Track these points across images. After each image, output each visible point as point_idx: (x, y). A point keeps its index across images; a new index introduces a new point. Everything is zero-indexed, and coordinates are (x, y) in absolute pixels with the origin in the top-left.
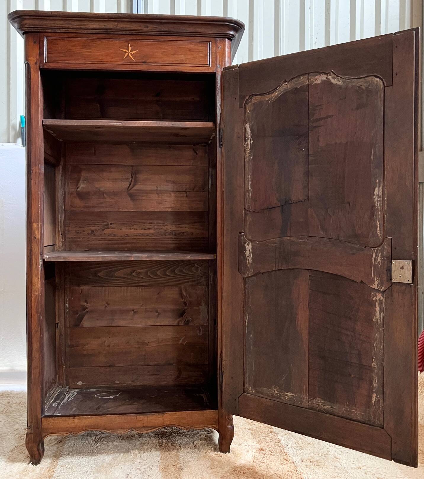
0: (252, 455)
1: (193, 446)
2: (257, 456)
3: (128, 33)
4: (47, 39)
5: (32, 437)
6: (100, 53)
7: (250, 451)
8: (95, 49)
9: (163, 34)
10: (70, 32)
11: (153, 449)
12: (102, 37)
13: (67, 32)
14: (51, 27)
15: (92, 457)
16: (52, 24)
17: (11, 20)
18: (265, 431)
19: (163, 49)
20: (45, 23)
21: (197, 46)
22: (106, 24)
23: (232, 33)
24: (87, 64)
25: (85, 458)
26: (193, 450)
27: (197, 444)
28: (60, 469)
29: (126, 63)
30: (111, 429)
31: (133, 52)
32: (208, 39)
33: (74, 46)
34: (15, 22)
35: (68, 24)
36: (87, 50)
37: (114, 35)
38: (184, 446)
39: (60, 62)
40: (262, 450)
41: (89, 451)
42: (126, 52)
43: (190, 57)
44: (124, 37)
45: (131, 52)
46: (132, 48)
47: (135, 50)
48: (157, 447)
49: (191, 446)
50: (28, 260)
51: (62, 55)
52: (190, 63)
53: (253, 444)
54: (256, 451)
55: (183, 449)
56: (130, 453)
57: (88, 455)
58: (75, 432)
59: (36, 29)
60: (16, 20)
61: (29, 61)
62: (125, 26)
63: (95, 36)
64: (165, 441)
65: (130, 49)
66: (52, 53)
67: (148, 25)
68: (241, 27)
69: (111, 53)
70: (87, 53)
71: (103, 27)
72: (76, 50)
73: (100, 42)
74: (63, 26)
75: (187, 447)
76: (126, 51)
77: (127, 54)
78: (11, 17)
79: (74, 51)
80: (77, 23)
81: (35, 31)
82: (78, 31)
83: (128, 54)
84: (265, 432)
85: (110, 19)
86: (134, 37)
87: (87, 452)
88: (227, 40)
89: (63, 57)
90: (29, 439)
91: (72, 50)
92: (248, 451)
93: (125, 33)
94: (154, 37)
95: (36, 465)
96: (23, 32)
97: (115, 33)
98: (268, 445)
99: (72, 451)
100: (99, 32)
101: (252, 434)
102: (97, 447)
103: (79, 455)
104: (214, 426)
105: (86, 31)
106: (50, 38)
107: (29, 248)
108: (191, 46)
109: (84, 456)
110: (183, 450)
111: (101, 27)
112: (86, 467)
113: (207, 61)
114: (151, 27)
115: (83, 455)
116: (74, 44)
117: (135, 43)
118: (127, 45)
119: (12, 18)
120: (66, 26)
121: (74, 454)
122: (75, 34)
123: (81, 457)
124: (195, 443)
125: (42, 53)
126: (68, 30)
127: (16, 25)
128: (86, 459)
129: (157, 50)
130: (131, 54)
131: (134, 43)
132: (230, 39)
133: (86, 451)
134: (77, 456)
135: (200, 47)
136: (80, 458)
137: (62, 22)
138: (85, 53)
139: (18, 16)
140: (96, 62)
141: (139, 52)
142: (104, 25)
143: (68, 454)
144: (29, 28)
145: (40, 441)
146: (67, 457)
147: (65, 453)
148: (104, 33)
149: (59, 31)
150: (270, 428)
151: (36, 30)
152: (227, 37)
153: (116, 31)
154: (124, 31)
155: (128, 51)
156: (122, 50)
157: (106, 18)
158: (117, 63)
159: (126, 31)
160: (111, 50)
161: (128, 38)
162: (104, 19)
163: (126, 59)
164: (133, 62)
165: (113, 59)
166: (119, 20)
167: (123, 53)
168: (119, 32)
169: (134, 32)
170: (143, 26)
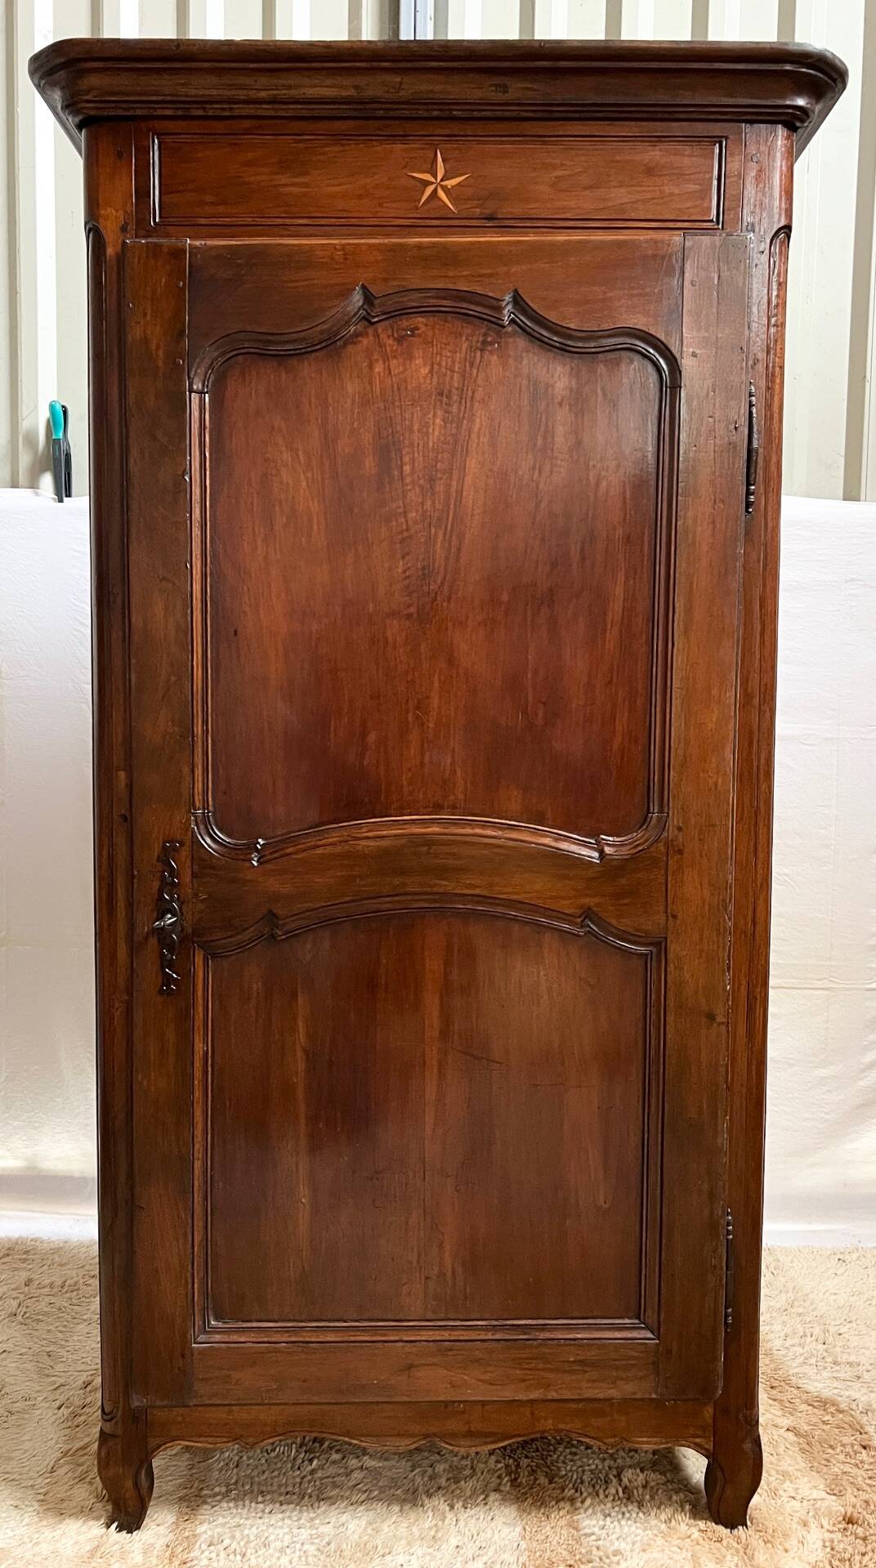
0: (824, 1542)
1: (620, 1490)
2: (842, 1546)
3: (435, 113)
4: (159, 142)
5: (119, 1447)
6: (338, 189)
7: (813, 1525)
8: (319, 175)
9: (556, 115)
10: (236, 113)
11: (493, 1496)
12: (347, 130)
13: (227, 114)
14: (175, 99)
15: (301, 1511)
16: (179, 88)
17: (41, 78)
18: (846, 1440)
19: (554, 167)
20: (155, 83)
21: (675, 155)
22: (361, 80)
23: (801, 102)
24: (292, 228)
25: (281, 1516)
26: (624, 1509)
27: (630, 1481)
28: (207, 1553)
29: (428, 222)
30: (363, 1436)
31: (450, 183)
32: (716, 129)
33: (249, 164)
34: (53, 85)
35: (232, 86)
36: (294, 177)
37: (389, 122)
38: (591, 1490)
39: (203, 221)
40: (850, 1521)
41: (290, 1489)
42: (427, 183)
43: (649, 196)
44: (422, 130)
45: (444, 183)
46: (447, 166)
47: (462, 175)
48: (502, 1488)
49: (613, 1491)
50: (100, 888)
51: (208, 198)
52: (650, 217)
53: (815, 1494)
54: (834, 1525)
55: (588, 1501)
56: (422, 1506)
57: (289, 1503)
58: (251, 1440)
59: (125, 105)
60: (56, 76)
61: (101, 220)
62: (424, 87)
63: (323, 126)
64: (524, 1462)
65: (440, 172)
66: (178, 192)
67: (508, 84)
68: (834, 81)
69: (376, 187)
70: (295, 190)
71: (352, 92)
72: (259, 178)
73: (338, 148)
74: (215, 92)
75: (602, 1496)
76: (428, 177)
77: (429, 190)
78: (41, 66)
79: (249, 183)
80: (263, 80)
81: (121, 112)
82: (266, 110)
83: (435, 190)
84: (843, 1445)
85: (375, 64)
86: (456, 128)
87: (283, 1490)
88: (781, 131)
89: (212, 203)
90: (108, 1453)
91: (247, 179)
92: (805, 1524)
93: (426, 114)
94: (526, 124)
95: (130, 1531)
96: (80, 117)
97: (391, 114)
98: (867, 1502)
99: (237, 1481)
100: (334, 113)
101: (802, 1450)
102: (312, 1472)
103: (260, 1499)
104: (697, 1440)
105: (291, 110)
106: (169, 139)
107: (105, 852)
108: (654, 154)
109: (278, 1505)
110: (592, 1504)
111: (344, 93)
112: (288, 1551)
113: (710, 208)
114: (518, 89)
115: (273, 1501)
116: (250, 155)
117: (460, 149)
118: (432, 155)
119: (43, 70)
120: (227, 93)
121: (245, 1495)
122: (255, 123)
123: (267, 1511)
124: (625, 1480)
125: (143, 193)
126: (231, 109)
127: (57, 95)
128: (283, 1519)
129: (535, 174)
130: (444, 188)
131: (455, 149)
132: (792, 127)
133: (280, 1486)
134: (253, 1504)
135: (686, 158)
136: (263, 1511)
137: (212, 79)
138: (288, 189)
139: (64, 63)
140: (323, 221)
141: (472, 181)
142: (356, 87)
143: (226, 1495)
144: (100, 105)
145: (142, 1463)
146: (224, 1505)
147: (217, 1489)
148: (356, 114)
149: (200, 113)
150: (857, 1430)
151: (125, 109)
152: (783, 118)
153: (395, 107)
154: (421, 107)
155: (433, 180)
156: (414, 177)
157: (362, 61)
158: (397, 223)
159: (430, 107)
160: (376, 177)
161: (437, 132)
162: (358, 64)
163: (426, 208)
164: (450, 216)
165: (383, 207)
166: (409, 65)
167: (418, 184)
168: (406, 112)
169: (457, 110)
170: (491, 86)
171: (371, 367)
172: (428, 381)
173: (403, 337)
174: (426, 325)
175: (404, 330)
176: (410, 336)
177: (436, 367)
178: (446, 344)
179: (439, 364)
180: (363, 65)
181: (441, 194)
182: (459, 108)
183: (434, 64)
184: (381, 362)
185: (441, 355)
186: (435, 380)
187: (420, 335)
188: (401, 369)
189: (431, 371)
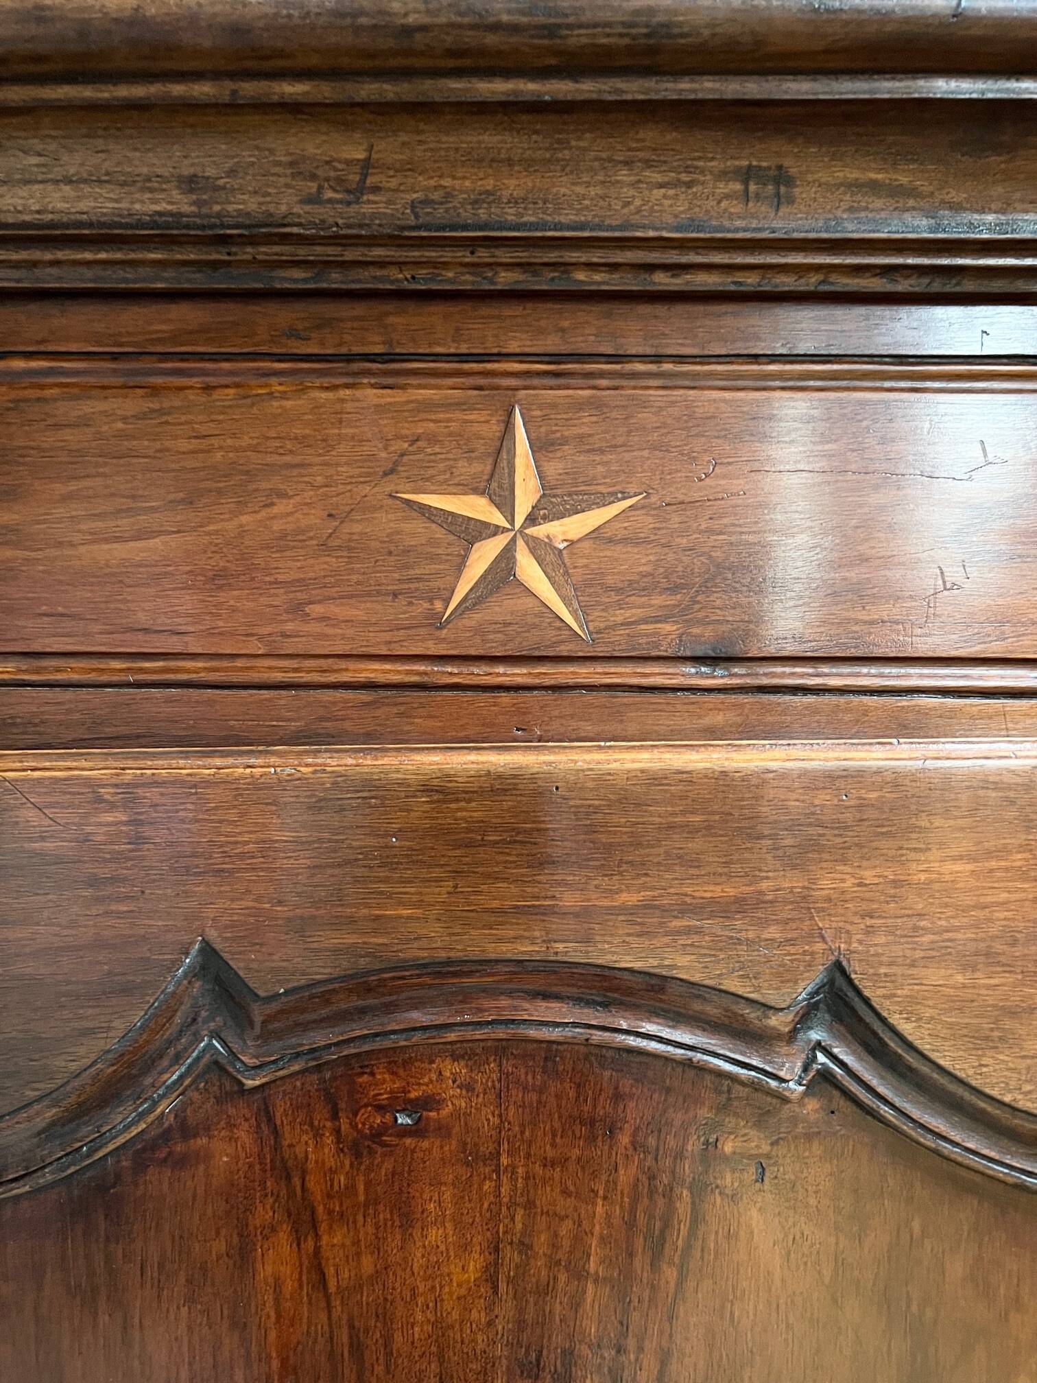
3: (505, 279)
6: (133, 549)
12: (174, 338)
29: (480, 673)
31: (562, 531)
42: (477, 531)
44: (457, 336)
45: (538, 531)
46: (554, 468)
47: (604, 500)
65: (526, 494)
67: (791, 167)
69: (282, 543)
71: (177, 202)
76: (477, 508)
77: (483, 556)
83: (507, 555)
85: (250, 89)
86: (584, 331)
93: (467, 282)
97: (335, 280)
111: (145, 205)
117: (598, 406)
118: (495, 428)
130: (542, 550)
131: (580, 406)
141: (645, 522)
142: (190, 183)
148: (198, 281)
153: (350, 255)
154: (447, 255)
155: (498, 519)
156: (424, 510)
157: (197, 76)
158: (362, 677)
159: (483, 255)
160: (281, 507)
161: (513, 347)
162: (178, 89)
163: (474, 619)
164: (564, 650)
165: (306, 618)
166: (389, 90)
167: (439, 533)
168: (394, 273)
169: (590, 266)
170: (723, 175)
171: (243, 1256)
172: (478, 1315)
173: (377, 1135)
174: (469, 1088)
175: (380, 1108)
176: (405, 1132)
177: (510, 1256)
178: (549, 1163)
179: (525, 1247)
180: (203, 90)
181: (529, 570)
182: (596, 257)
183: (498, 88)
184: (284, 1236)
185: (530, 1205)
186: (506, 1310)
187: (443, 1131)
188: (368, 1264)
189: (491, 1277)
